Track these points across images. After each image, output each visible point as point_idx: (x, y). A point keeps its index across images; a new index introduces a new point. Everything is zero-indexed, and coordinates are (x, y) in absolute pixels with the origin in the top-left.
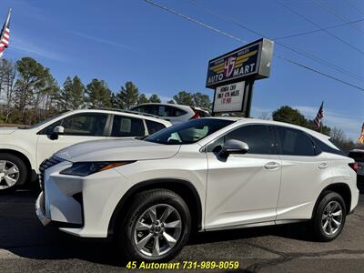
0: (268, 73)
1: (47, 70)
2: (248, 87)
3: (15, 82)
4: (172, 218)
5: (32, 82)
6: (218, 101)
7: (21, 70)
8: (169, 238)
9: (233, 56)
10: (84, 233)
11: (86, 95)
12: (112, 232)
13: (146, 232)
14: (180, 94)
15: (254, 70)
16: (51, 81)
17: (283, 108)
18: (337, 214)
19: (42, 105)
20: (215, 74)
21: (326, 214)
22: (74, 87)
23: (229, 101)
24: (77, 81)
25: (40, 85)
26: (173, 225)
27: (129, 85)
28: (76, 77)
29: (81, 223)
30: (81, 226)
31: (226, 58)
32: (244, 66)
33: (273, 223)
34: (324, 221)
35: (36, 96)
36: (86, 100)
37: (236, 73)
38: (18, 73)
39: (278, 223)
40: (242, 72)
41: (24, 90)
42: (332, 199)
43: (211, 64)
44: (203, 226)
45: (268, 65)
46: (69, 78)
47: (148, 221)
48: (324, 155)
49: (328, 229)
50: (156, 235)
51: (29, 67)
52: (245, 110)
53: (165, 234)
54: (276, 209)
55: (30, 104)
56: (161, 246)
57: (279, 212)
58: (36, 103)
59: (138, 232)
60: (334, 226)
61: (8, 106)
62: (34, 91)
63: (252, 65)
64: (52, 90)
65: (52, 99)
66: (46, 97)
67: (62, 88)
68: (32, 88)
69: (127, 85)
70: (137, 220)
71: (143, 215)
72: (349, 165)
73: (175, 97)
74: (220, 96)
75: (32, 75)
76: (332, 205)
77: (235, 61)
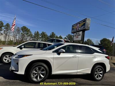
0: (89, 28)
1: (29, 29)
2: (83, 33)
3: (20, 33)
4: (43, 70)
5: (25, 33)
7: (22, 30)
8: (42, 76)
9: (78, 24)
10: (18, 73)
11: (40, 36)
12: (25, 73)
13: (35, 74)
14: (68, 35)
15: (84, 28)
16: (30, 33)
17: (103, 39)
18: (101, 72)
19: (27, 40)
20: (74, 29)
21: (96, 72)
22: (37, 34)
23: (78, 37)
24: (38, 32)
25: (27, 34)
26: (43, 72)
27: (53, 33)
28: (37, 31)
29: (17, 70)
31: (77, 24)
32: (82, 27)
33: (76, 74)
34: (96, 75)
35: (26, 37)
36: (40, 38)
37: (79, 29)
38: (21, 31)
39: (78, 74)
40: (81, 28)
41: (23, 35)
42: (98, 68)
43: (73, 26)
44: (52, 73)
45: (89, 26)
46: (35, 32)
47: (36, 71)
48: (95, 54)
49: (97, 77)
50: (38, 75)
51: (25, 29)
52: (82, 40)
53: (41, 75)
54: (77, 70)
55: (25, 39)
56: (39, 78)
57: (78, 71)
58: (26, 39)
59: (33, 74)
60: (100, 76)
61: (19, 40)
63: (84, 26)
64: (31, 35)
65: (31, 38)
66: (29, 37)
67: (34, 35)
68: (25, 35)
69: (52, 33)
70: (32, 70)
71: (34, 69)
72: (105, 57)
73: (67, 36)
74: (75, 36)
75: (25, 31)
76: (98, 69)
77: (79, 25)
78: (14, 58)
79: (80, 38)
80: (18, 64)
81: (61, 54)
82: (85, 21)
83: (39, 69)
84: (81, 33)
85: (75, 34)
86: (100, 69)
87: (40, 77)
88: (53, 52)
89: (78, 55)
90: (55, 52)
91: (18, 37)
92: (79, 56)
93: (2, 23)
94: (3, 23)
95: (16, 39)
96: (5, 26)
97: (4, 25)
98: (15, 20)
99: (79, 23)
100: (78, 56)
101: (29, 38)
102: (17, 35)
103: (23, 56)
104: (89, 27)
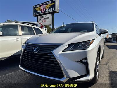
2: (52, 16)
15: (54, 10)
20: (37, 11)
32: (50, 8)
37: (47, 11)
43: (34, 7)
52: (52, 24)
74: (40, 19)
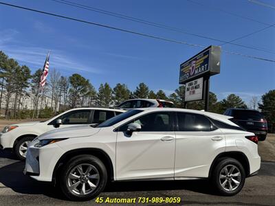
0: (219, 70)
1: (88, 80)
2: (205, 82)
3: (68, 90)
4: (93, 172)
5: (79, 89)
6: (187, 93)
7: (72, 82)
8: (91, 184)
9: (194, 60)
10: (38, 178)
11: (113, 95)
12: (54, 179)
13: (77, 180)
16: (91, 87)
18: (236, 175)
19: (85, 104)
20: (184, 73)
21: (224, 174)
22: (105, 90)
23: (194, 92)
24: (107, 86)
25: (84, 91)
26: (94, 176)
27: (142, 85)
28: (106, 84)
30: (38, 175)
31: (190, 61)
32: (201, 67)
33: (173, 179)
34: (223, 180)
35: (81, 98)
36: (113, 98)
38: (70, 84)
39: (176, 179)
40: (200, 71)
41: (74, 95)
42: (229, 163)
43: (182, 67)
44: (115, 178)
45: (218, 64)
46: (102, 85)
47: (78, 174)
48: (220, 130)
50: (83, 182)
51: (77, 80)
52: (204, 98)
53: (89, 182)
54: (174, 169)
55: (78, 104)
56: (86, 190)
57: (176, 171)
58: (82, 103)
59: (72, 180)
60: (234, 184)
62: (80, 95)
63: (206, 65)
64: (92, 94)
65: (91, 99)
67: (98, 92)
68: (79, 93)
69: (140, 85)
70: (69, 172)
71: (74, 170)
72: (246, 137)
73: (177, 90)
74: (188, 90)
75: (79, 85)
76: (229, 168)
77: (196, 63)
78: (32, 147)
79: (198, 94)
80: (38, 158)
81: (135, 133)
82: (206, 52)
83: (85, 168)
84: (200, 81)
85: (187, 84)
86: (234, 167)
87: (88, 187)
88: (116, 130)
89: (175, 134)
90: (120, 131)
91: (62, 99)
92: (178, 137)
93: (28, 71)
94: (30, 69)
95: (59, 103)
96: (35, 76)
97: (31, 74)
98: (48, 63)
99: (195, 58)
100: (174, 136)
101: (88, 99)
102: (60, 96)
103: (49, 141)
104: (219, 67)
